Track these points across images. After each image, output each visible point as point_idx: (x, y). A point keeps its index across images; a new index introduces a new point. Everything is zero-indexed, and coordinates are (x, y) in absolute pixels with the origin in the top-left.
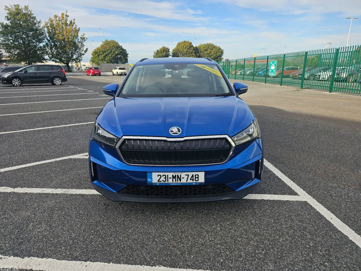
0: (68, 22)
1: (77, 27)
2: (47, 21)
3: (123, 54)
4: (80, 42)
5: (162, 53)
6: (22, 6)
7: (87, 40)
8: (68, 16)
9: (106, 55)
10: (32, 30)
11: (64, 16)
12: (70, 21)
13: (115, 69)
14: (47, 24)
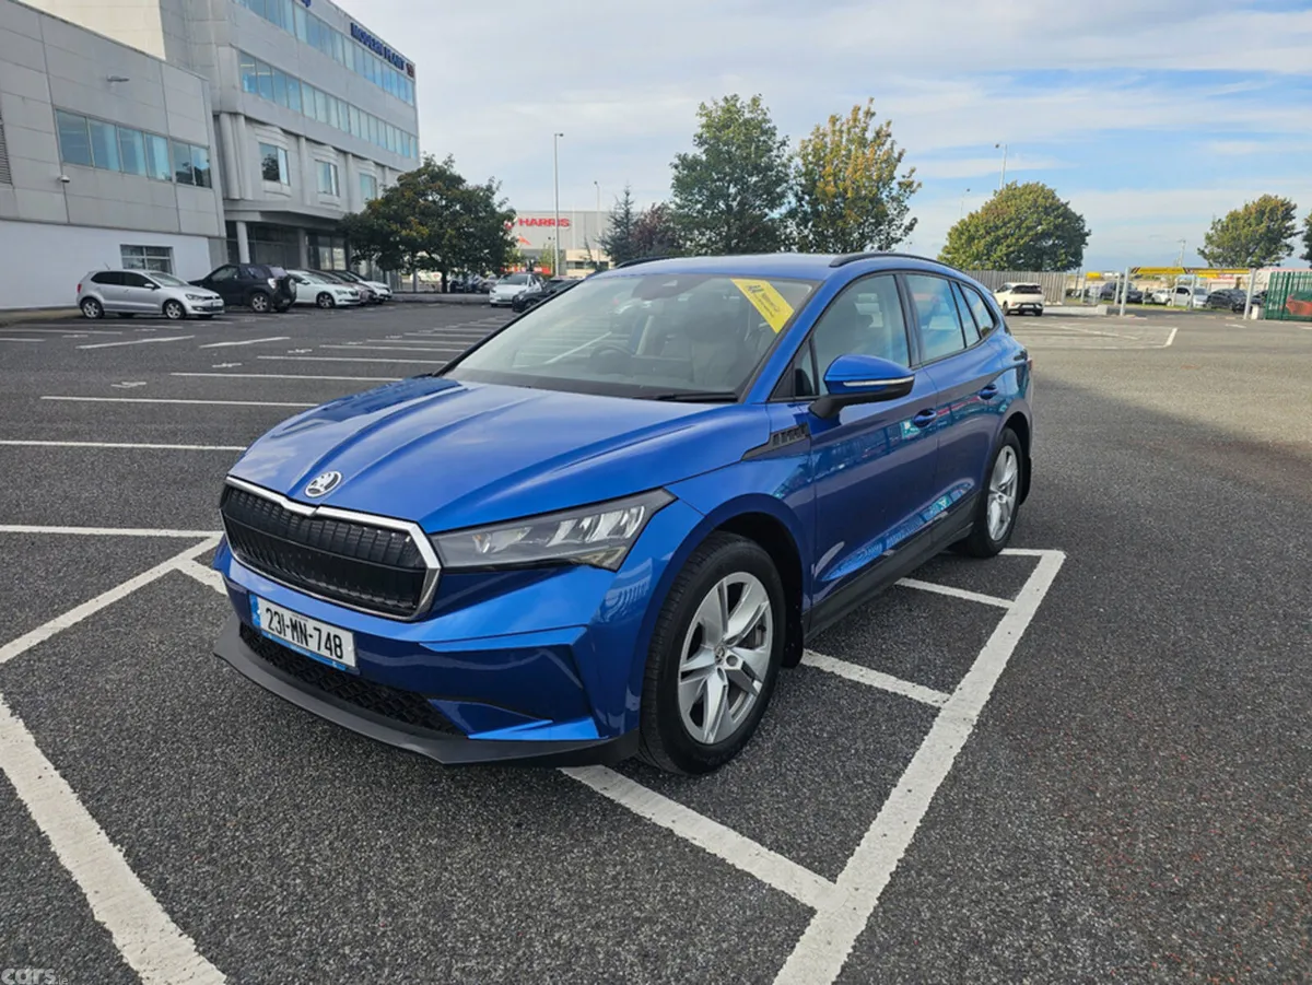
0: (870, 135)
1: (895, 147)
2: (807, 139)
3: (1066, 235)
4: (893, 199)
5: (1250, 225)
6: (745, 99)
7: (919, 189)
8: (873, 114)
9: (998, 241)
10: (757, 169)
11: (861, 115)
12: (877, 128)
13: (1003, 289)
14: (806, 147)
